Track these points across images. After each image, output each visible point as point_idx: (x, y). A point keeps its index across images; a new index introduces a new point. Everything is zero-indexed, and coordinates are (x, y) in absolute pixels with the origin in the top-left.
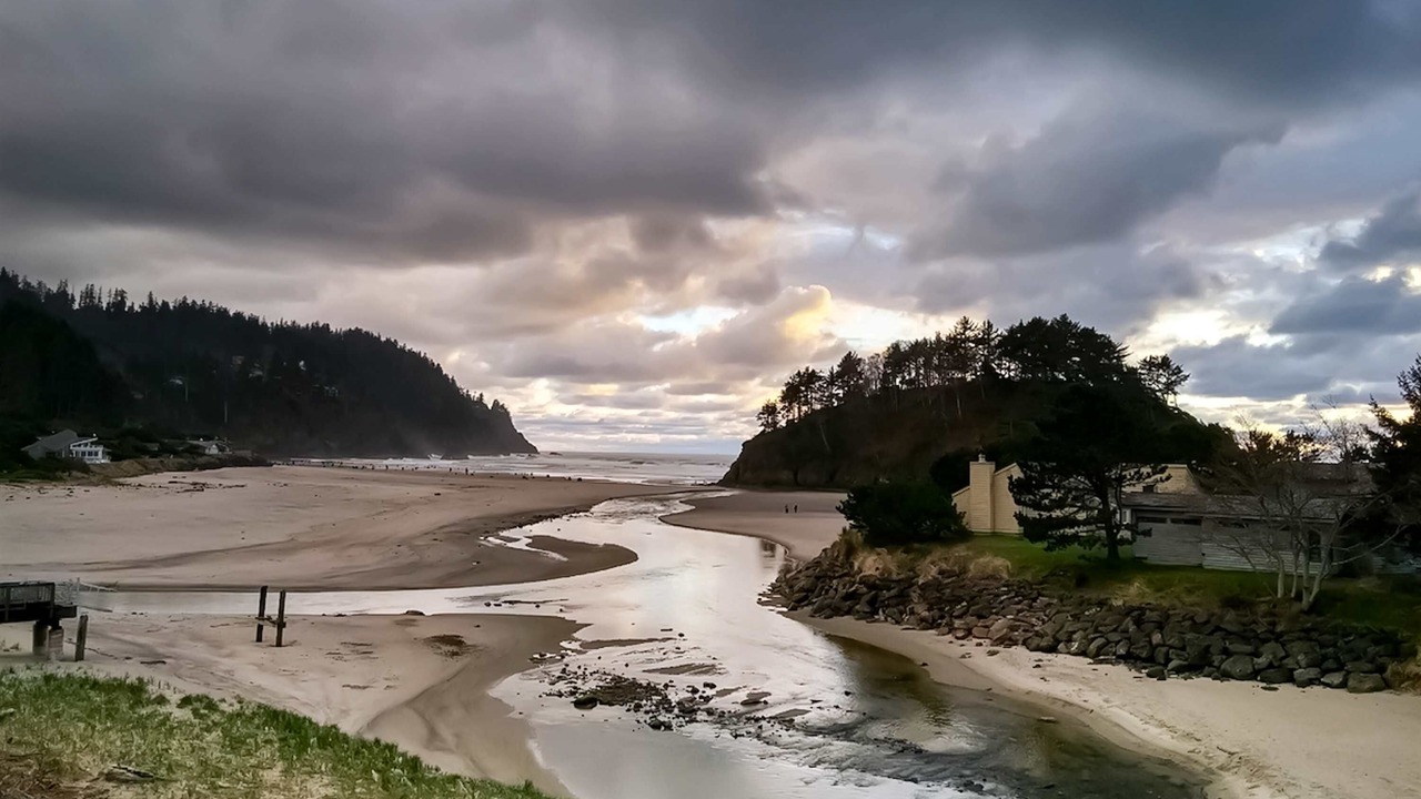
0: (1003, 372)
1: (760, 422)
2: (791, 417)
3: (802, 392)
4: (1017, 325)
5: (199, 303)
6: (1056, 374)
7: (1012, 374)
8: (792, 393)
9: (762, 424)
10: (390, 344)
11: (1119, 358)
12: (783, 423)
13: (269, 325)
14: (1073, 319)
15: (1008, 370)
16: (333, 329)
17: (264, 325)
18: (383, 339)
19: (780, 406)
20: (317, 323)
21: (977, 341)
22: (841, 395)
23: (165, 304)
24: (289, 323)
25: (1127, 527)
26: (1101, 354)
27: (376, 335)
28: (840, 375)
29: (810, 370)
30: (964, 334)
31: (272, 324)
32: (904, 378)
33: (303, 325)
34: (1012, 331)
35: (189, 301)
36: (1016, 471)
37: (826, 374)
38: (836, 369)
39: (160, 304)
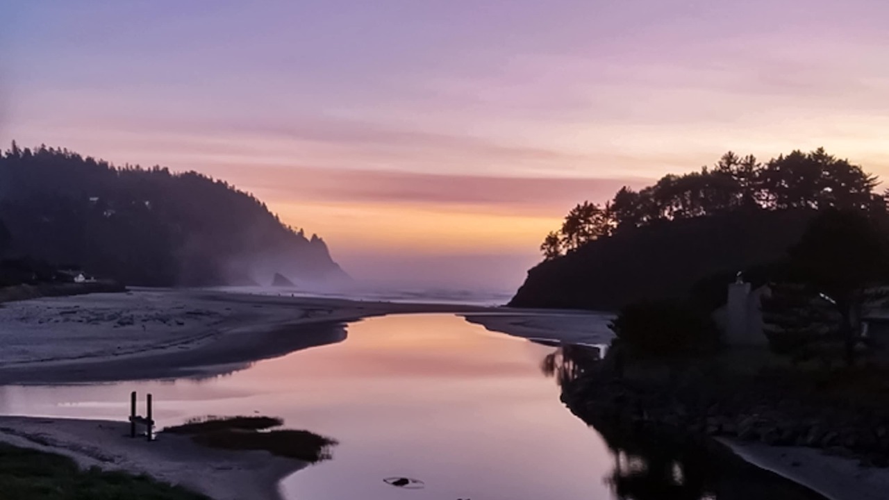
0: (761, 203)
1: (544, 252)
2: (570, 247)
3: (581, 224)
4: (777, 158)
5: (56, 149)
6: (809, 202)
7: (769, 204)
8: (572, 225)
9: (546, 254)
10: (221, 185)
11: (869, 188)
12: (564, 252)
13: (117, 169)
14: (828, 152)
15: (766, 201)
16: (171, 172)
17: (113, 168)
18: (215, 181)
19: (560, 237)
20: (158, 167)
21: (740, 174)
22: (615, 226)
23: (27, 151)
24: (134, 167)
25: (865, 341)
26: (851, 184)
27: (209, 177)
28: (614, 208)
29: (589, 204)
30: (728, 168)
31: (119, 168)
32: (671, 209)
33: (146, 169)
34: (771, 165)
35: (47, 148)
36: (768, 292)
37: (603, 207)
38: (612, 203)
39: (23, 150)
